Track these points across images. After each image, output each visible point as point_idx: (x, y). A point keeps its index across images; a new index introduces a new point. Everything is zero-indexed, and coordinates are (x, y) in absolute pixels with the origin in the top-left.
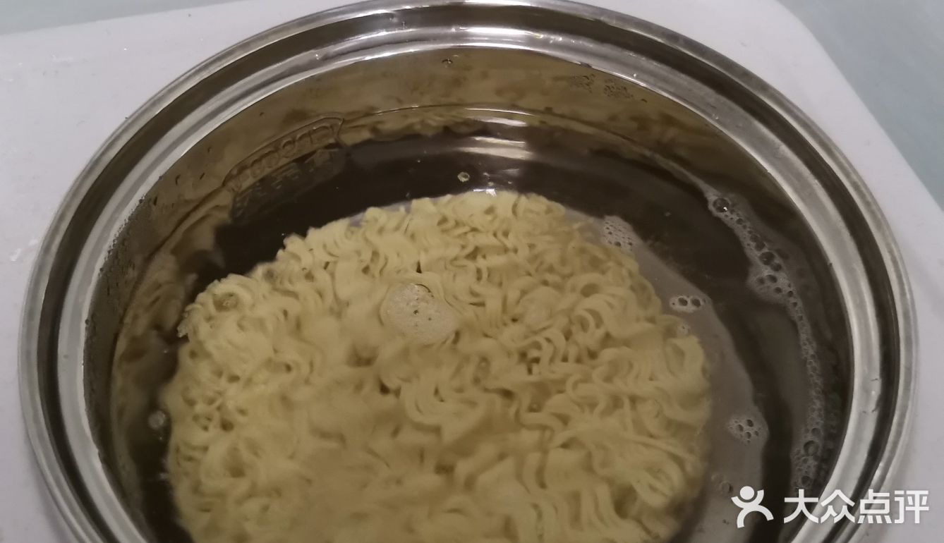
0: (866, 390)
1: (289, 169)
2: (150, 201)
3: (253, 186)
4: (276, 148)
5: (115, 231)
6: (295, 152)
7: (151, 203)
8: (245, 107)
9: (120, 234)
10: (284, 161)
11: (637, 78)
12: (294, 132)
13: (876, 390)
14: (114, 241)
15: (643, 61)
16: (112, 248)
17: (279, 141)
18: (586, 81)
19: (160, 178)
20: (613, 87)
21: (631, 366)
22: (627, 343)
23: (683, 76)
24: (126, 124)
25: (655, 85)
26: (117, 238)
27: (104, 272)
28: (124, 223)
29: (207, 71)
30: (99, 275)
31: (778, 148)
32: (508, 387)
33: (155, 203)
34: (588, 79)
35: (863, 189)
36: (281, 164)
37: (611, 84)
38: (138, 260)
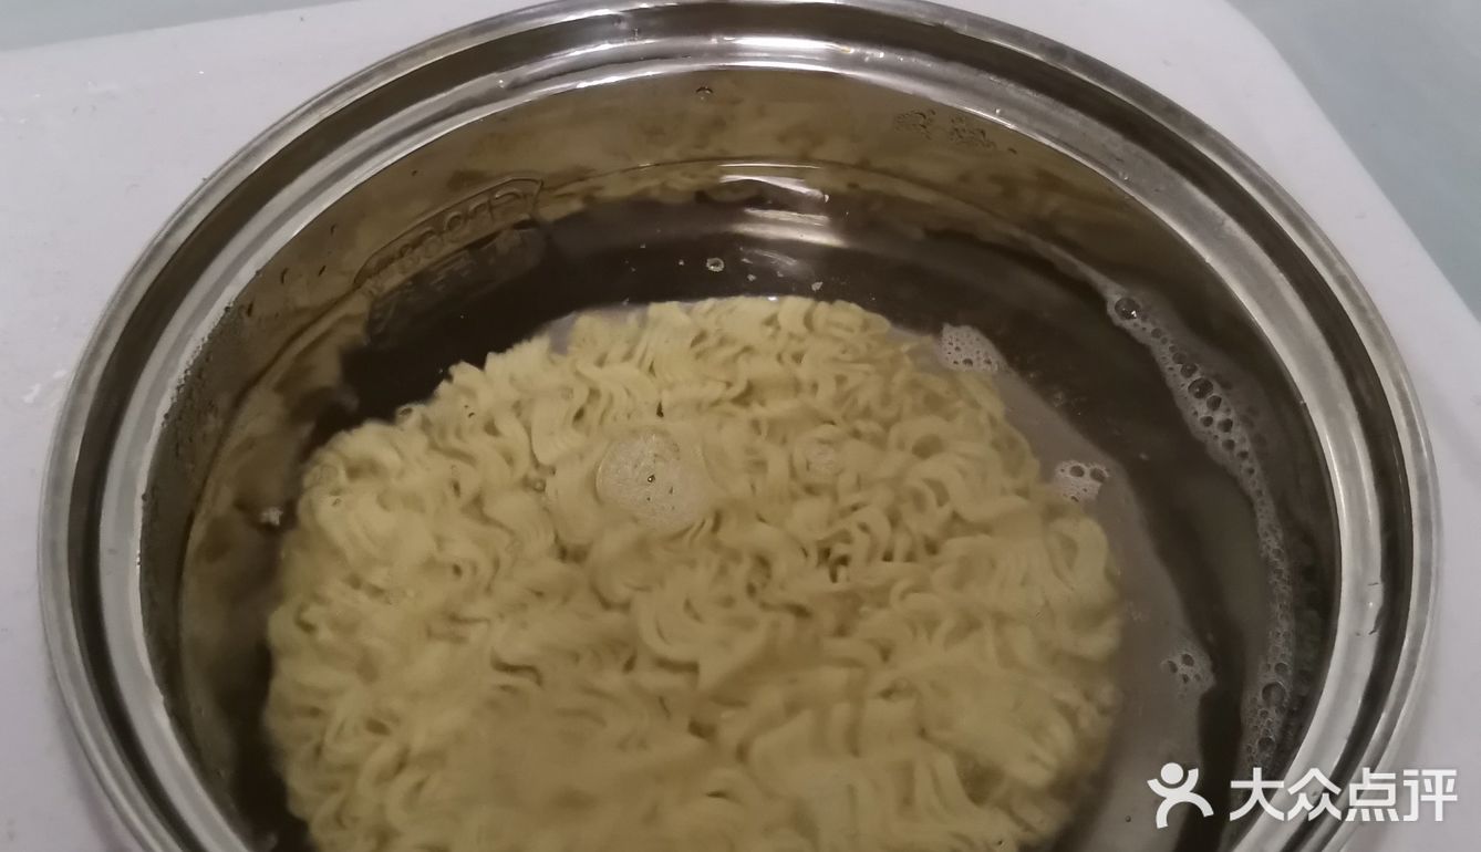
0: (1360, 600)
1: (457, 259)
2: (243, 308)
3: (401, 287)
4: (437, 226)
5: (187, 357)
6: (467, 233)
7: (244, 314)
8: (390, 162)
9: (195, 361)
10: (450, 248)
11: (1000, 116)
12: (465, 200)
13: (1375, 600)
14: (186, 372)
15: (1012, 90)
16: (183, 382)
17: (441, 215)
18: (922, 121)
19: (258, 273)
20: (964, 130)
21: (993, 565)
22: (986, 528)
23: (1072, 112)
24: (203, 189)
25: (1029, 127)
26: (192, 367)
27: (170, 420)
28: (201, 344)
29: (331, 107)
30: (163, 424)
31: (1223, 224)
32: (802, 601)
33: (249, 311)
34: (924, 117)
35: (1354, 287)
36: (444, 252)
37: (959, 125)
38: (223, 401)
